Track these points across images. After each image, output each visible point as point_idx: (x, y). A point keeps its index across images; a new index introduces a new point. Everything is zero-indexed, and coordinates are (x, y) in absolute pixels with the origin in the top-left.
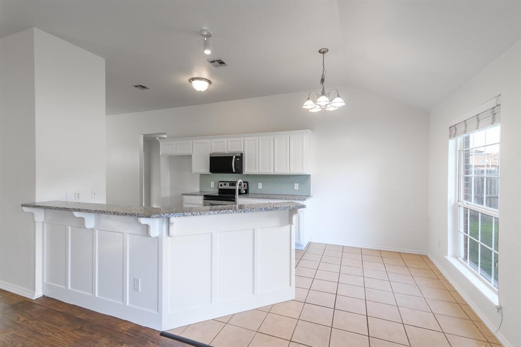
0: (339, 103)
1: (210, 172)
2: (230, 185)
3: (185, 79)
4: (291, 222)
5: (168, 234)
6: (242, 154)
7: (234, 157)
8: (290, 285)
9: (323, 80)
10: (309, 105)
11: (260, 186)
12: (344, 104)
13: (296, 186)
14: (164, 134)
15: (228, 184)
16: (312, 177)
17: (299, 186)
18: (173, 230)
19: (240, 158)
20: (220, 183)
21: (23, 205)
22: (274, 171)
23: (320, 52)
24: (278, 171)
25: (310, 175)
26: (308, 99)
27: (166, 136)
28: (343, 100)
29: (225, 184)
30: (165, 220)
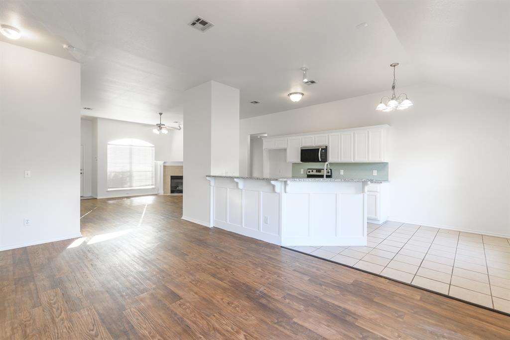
0: (406, 104)
1: (301, 161)
2: (316, 171)
3: (286, 95)
4: (363, 191)
5: (285, 192)
6: (326, 147)
7: (320, 149)
8: (363, 235)
9: (393, 87)
10: (381, 107)
11: (342, 172)
12: (412, 105)
13: (375, 173)
14: (265, 133)
15: (315, 171)
16: (389, 164)
17: (377, 173)
18: (288, 188)
19: (325, 150)
20: (309, 170)
21: (207, 176)
22: (354, 160)
23: (391, 65)
24: (358, 159)
25: (387, 163)
26: (381, 103)
27: (266, 135)
28: (411, 101)
29: (312, 171)
30: (283, 183)
